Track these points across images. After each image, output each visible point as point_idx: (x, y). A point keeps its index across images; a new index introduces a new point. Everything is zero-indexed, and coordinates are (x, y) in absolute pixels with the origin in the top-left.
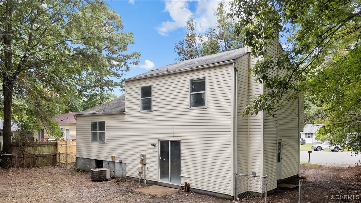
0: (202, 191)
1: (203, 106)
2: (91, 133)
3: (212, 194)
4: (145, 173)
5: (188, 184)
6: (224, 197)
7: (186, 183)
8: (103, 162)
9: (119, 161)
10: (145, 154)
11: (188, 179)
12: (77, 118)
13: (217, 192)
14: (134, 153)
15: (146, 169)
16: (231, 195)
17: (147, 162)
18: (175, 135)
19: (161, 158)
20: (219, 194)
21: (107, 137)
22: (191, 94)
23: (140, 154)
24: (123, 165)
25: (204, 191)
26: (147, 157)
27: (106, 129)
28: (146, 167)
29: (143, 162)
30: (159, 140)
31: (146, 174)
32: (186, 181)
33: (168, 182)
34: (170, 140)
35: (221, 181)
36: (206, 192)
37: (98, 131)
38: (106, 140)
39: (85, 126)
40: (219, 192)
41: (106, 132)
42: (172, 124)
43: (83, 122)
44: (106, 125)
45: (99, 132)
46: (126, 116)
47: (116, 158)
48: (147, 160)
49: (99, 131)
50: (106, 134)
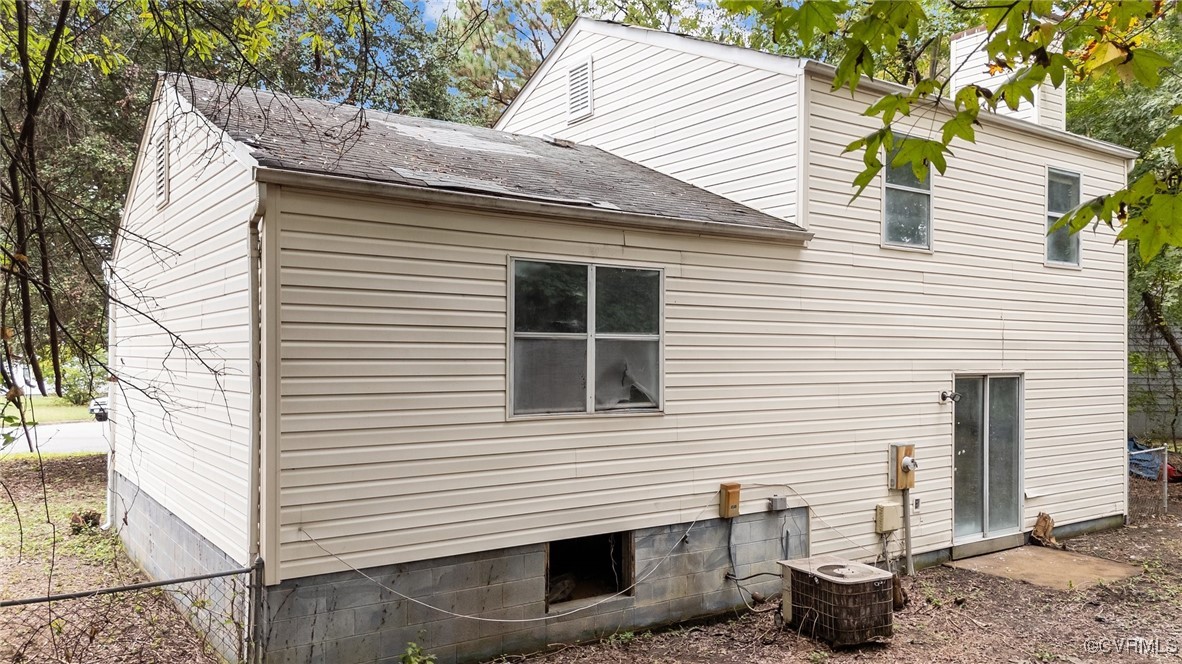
2: (509, 351)
3: (1089, 526)
4: (907, 527)
6: (1109, 525)
8: (636, 540)
9: (768, 502)
10: (906, 442)
11: (1039, 501)
13: (1100, 516)
14: (851, 447)
15: (911, 508)
16: (1124, 515)
17: (915, 477)
18: (1008, 354)
20: (1101, 522)
21: (672, 376)
22: (1048, 217)
23: (886, 445)
25: (1073, 527)
27: (665, 324)
28: (911, 500)
30: (955, 376)
31: (912, 530)
32: (1039, 509)
33: (981, 537)
34: (990, 374)
35: (1107, 481)
36: (1078, 529)
37: (592, 336)
38: (665, 394)
41: (665, 338)
42: (996, 314)
44: (668, 295)
45: (599, 343)
46: (805, 254)
47: (745, 495)
50: (665, 352)
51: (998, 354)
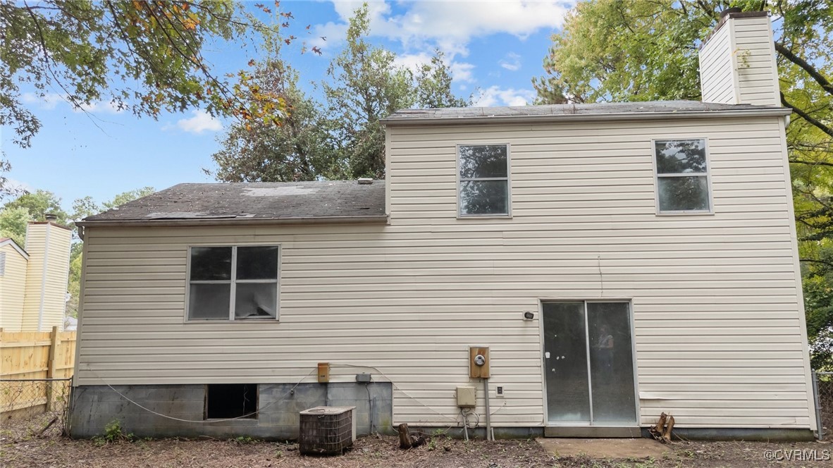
0: (714, 433)
1: (701, 208)
2: (187, 290)
3: (749, 434)
4: (486, 406)
5: (669, 418)
6: (788, 436)
7: (663, 417)
8: (260, 389)
9: (358, 376)
11: (662, 404)
12: (94, 234)
13: (767, 426)
15: (493, 393)
16: (809, 429)
17: (492, 371)
18: (606, 285)
19: (548, 355)
20: (769, 432)
21: (285, 302)
22: (659, 178)
23: (466, 347)
24: (374, 392)
25: (724, 431)
26: (492, 355)
27: (280, 273)
28: (492, 387)
29: (479, 371)
30: (542, 301)
31: (492, 410)
32: (662, 410)
33: (586, 424)
34: (587, 300)
35: (776, 395)
36: (730, 434)
37: (234, 282)
38: (280, 311)
39: (147, 261)
40: (772, 426)
41: (279, 281)
43: (125, 247)
44: (283, 258)
45: (238, 285)
46: (388, 229)
47: (332, 371)
48: (492, 363)
49: (238, 277)
50: (280, 291)
51: (598, 285)
